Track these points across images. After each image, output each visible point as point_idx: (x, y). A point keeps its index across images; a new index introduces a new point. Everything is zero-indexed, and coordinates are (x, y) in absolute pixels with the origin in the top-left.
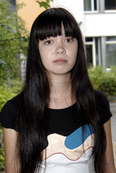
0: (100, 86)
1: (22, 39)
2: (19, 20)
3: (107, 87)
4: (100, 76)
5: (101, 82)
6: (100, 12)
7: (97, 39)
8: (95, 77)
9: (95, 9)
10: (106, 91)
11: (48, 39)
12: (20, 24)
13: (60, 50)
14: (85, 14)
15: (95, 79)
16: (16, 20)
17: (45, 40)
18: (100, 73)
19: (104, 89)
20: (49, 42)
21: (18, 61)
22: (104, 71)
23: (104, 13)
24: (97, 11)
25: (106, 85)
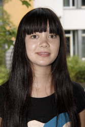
0: (76, 74)
1: (7, 33)
2: (5, 14)
3: (82, 75)
4: (76, 64)
5: (78, 71)
6: (78, 8)
7: (75, 32)
8: (72, 66)
9: (73, 5)
10: (81, 78)
11: (34, 34)
12: (5, 17)
13: (44, 44)
14: (64, 9)
15: (72, 68)
16: (3, 14)
17: (32, 35)
18: (77, 62)
19: (80, 76)
20: (35, 37)
21: (3, 50)
22: (80, 61)
23: (81, 9)
24: (75, 7)
25: (82, 73)
